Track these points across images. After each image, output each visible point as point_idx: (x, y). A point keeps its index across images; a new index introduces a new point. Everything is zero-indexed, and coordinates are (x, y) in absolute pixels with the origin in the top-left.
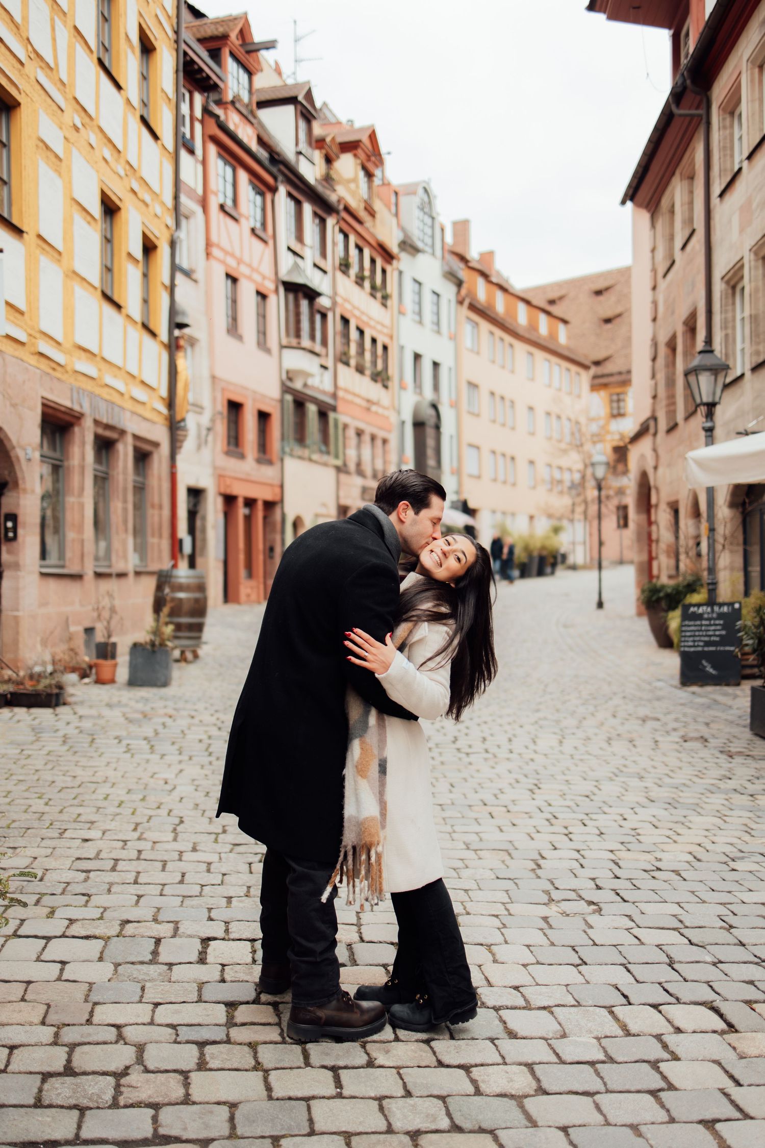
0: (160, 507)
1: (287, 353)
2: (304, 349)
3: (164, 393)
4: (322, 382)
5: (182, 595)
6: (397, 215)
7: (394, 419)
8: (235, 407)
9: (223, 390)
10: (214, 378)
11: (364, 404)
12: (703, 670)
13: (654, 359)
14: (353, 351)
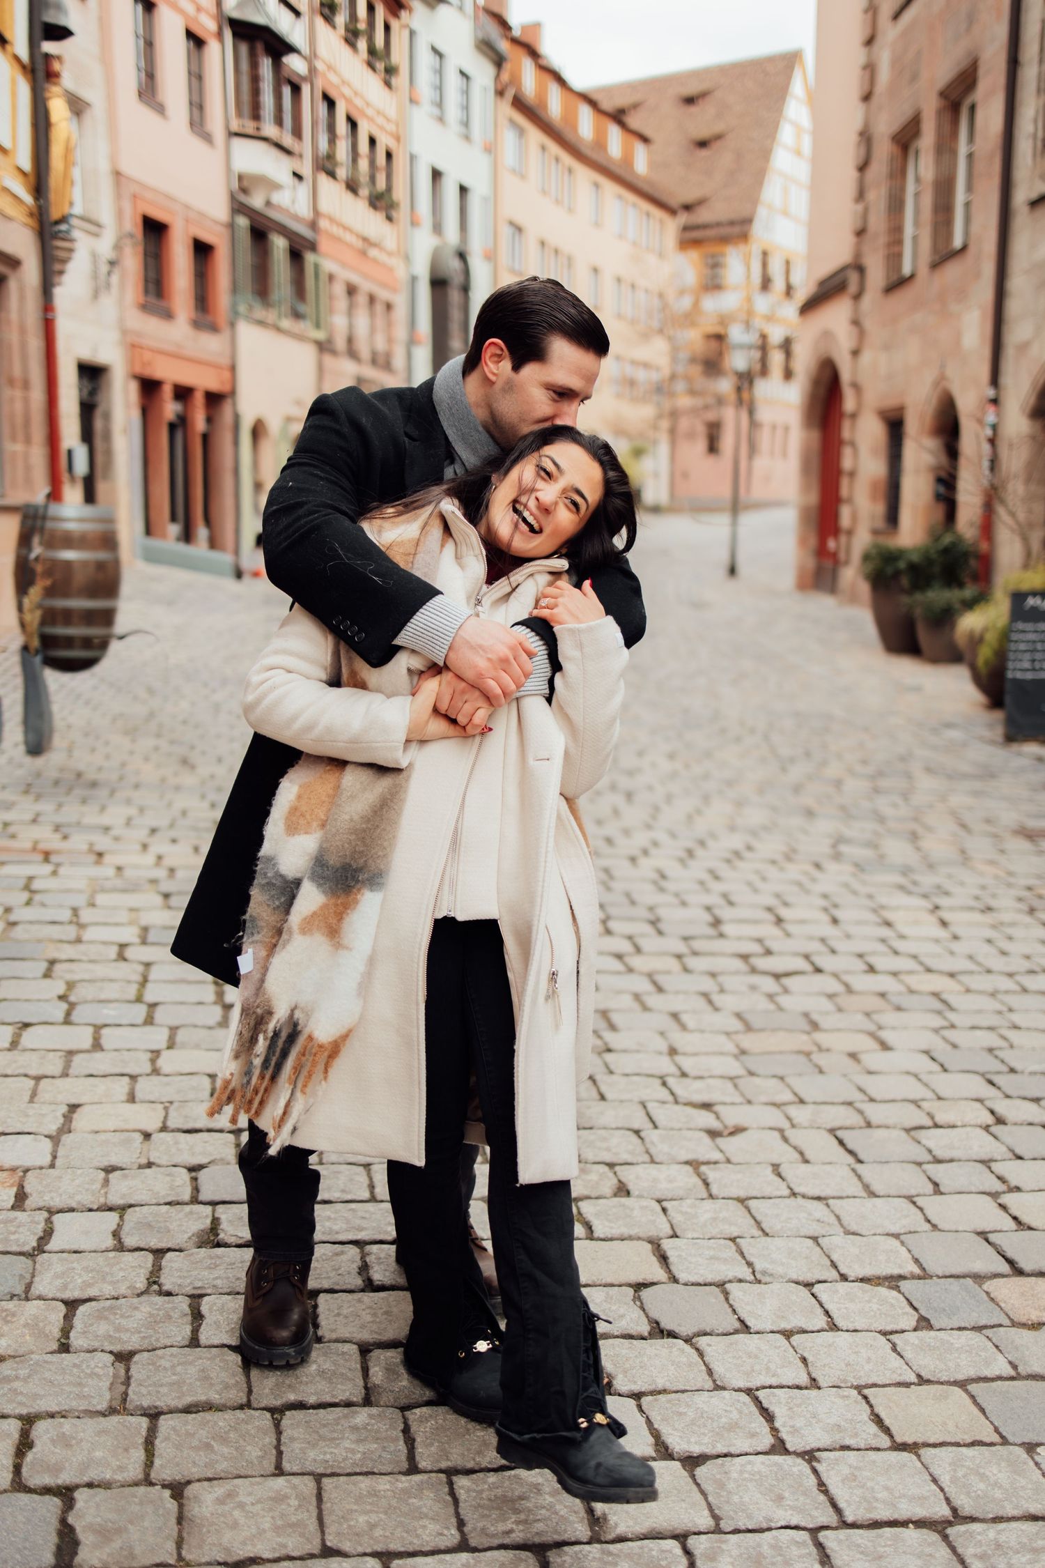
0: (26, 385)
1: (238, 144)
2: (265, 139)
3: (26, 163)
4: (293, 201)
5: (69, 555)
7: (401, 273)
8: (154, 230)
9: (135, 197)
10: (117, 174)
11: (359, 244)
13: (863, 168)
14: (342, 151)
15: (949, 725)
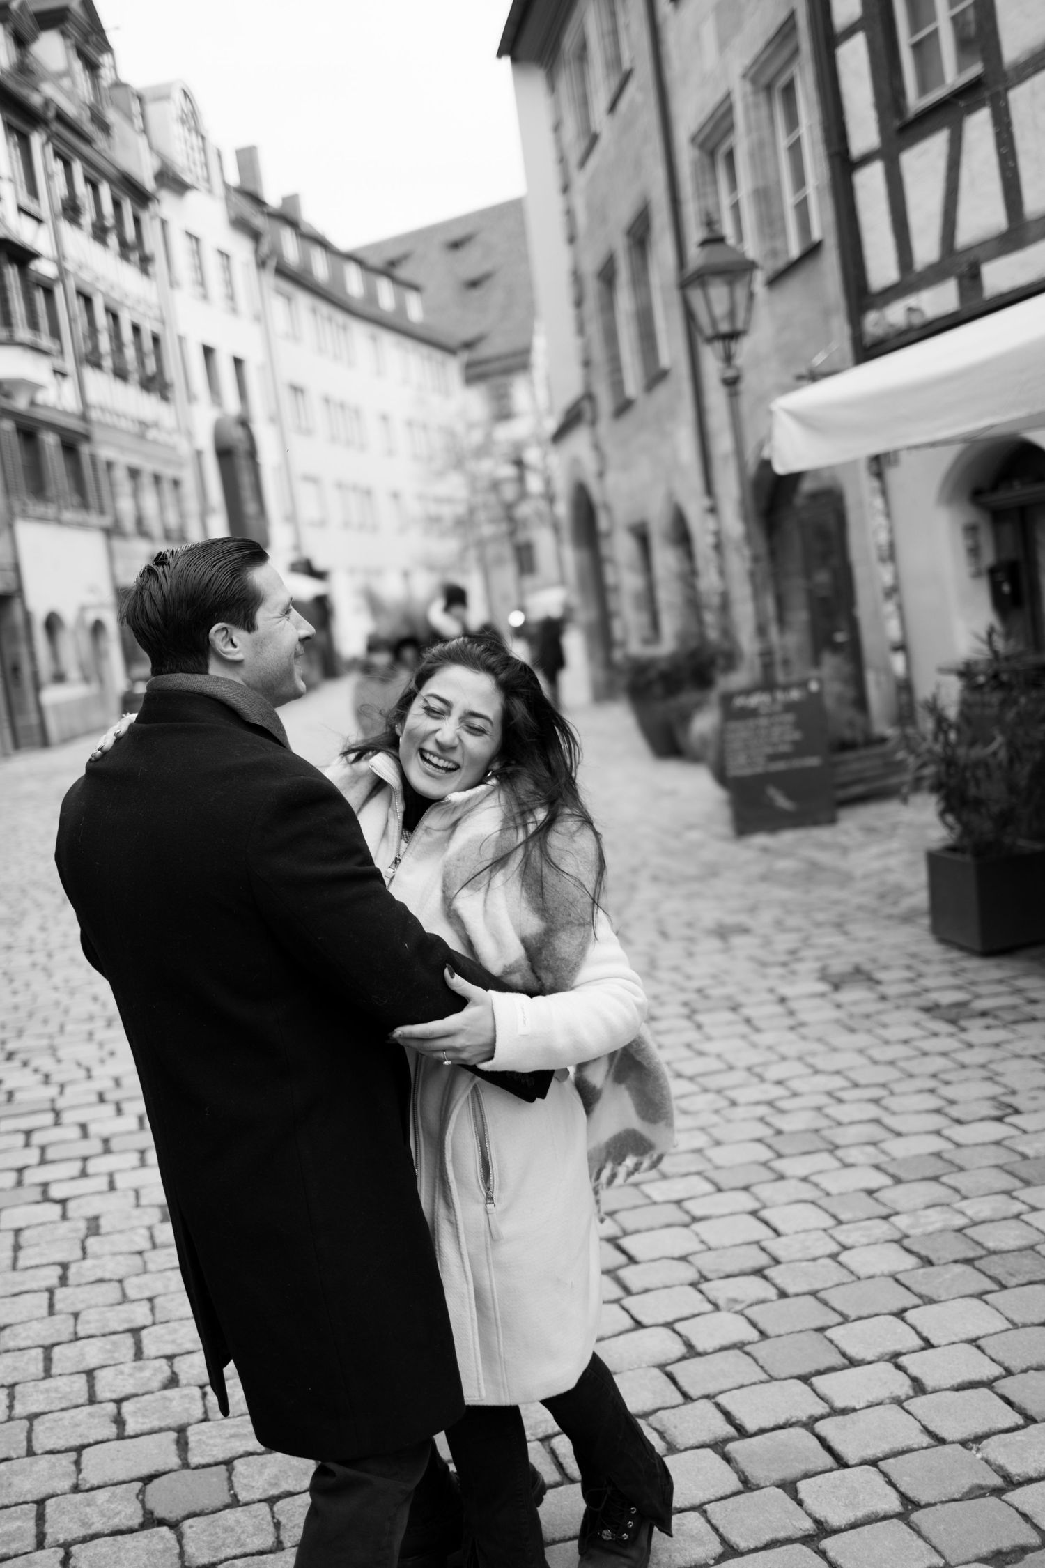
4: (59, 397)
6: (145, 131)
11: (134, 428)
12: (770, 805)
13: (579, 303)
14: (105, 343)
15: (691, 827)
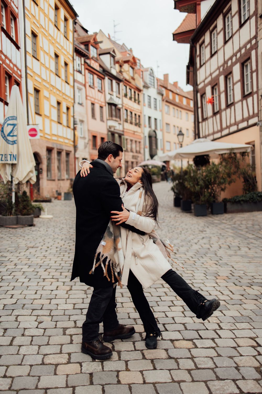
0: (72, 165)
1: (109, 121)
3: (72, 140)
4: (119, 128)
6: (142, 78)
7: (142, 136)
8: (95, 137)
9: (91, 133)
10: (89, 130)
11: (133, 132)
14: (129, 118)
